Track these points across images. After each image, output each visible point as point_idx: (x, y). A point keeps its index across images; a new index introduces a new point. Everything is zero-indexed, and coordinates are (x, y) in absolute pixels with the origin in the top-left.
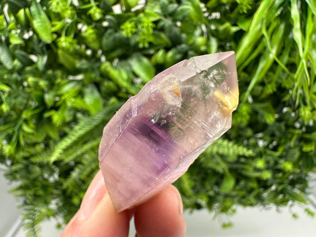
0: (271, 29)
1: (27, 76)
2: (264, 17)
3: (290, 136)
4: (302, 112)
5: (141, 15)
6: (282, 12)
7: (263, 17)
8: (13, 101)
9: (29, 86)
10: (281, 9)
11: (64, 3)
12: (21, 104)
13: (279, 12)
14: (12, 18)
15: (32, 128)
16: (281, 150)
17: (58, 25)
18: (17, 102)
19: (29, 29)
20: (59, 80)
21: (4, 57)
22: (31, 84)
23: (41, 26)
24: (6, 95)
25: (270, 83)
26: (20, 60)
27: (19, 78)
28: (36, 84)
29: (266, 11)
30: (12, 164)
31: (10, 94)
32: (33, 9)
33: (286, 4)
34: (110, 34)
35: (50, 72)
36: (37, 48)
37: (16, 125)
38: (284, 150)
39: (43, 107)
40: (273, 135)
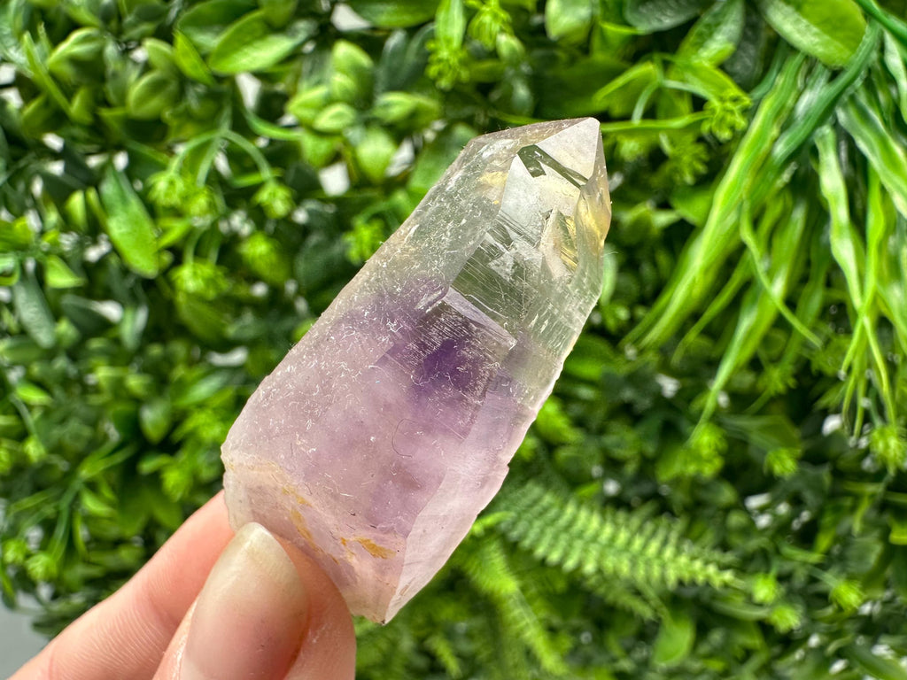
0: (766, 224)
1: (94, 361)
2: (744, 196)
3: (848, 502)
4: (877, 442)
5: (400, 198)
6: (794, 177)
7: (741, 195)
8: (56, 433)
9: (96, 389)
10: (793, 167)
11: (189, 180)
12: (77, 437)
13: (786, 176)
14: (53, 217)
15: (110, 504)
16: (824, 542)
17: (176, 230)
18: (67, 437)
19: (99, 237)
20: (180, 372)
21: (32, 312)
22: (104, 384)
23: (129, 234)
24: (37, 414)
25: (776, 361)
26: (74, 322)
27: (72, 371)
28: (118, 386)
29: (747, 182)
30: (55, 596)
31: (47, 412)
32: (109, 188)
33: (806, 153)
34: (318, 247)
35: (155, 350)
36: (119, 287)
37: (64, 491)
38: (836, 540)
39: (137, 442)
40: (797, 502)
